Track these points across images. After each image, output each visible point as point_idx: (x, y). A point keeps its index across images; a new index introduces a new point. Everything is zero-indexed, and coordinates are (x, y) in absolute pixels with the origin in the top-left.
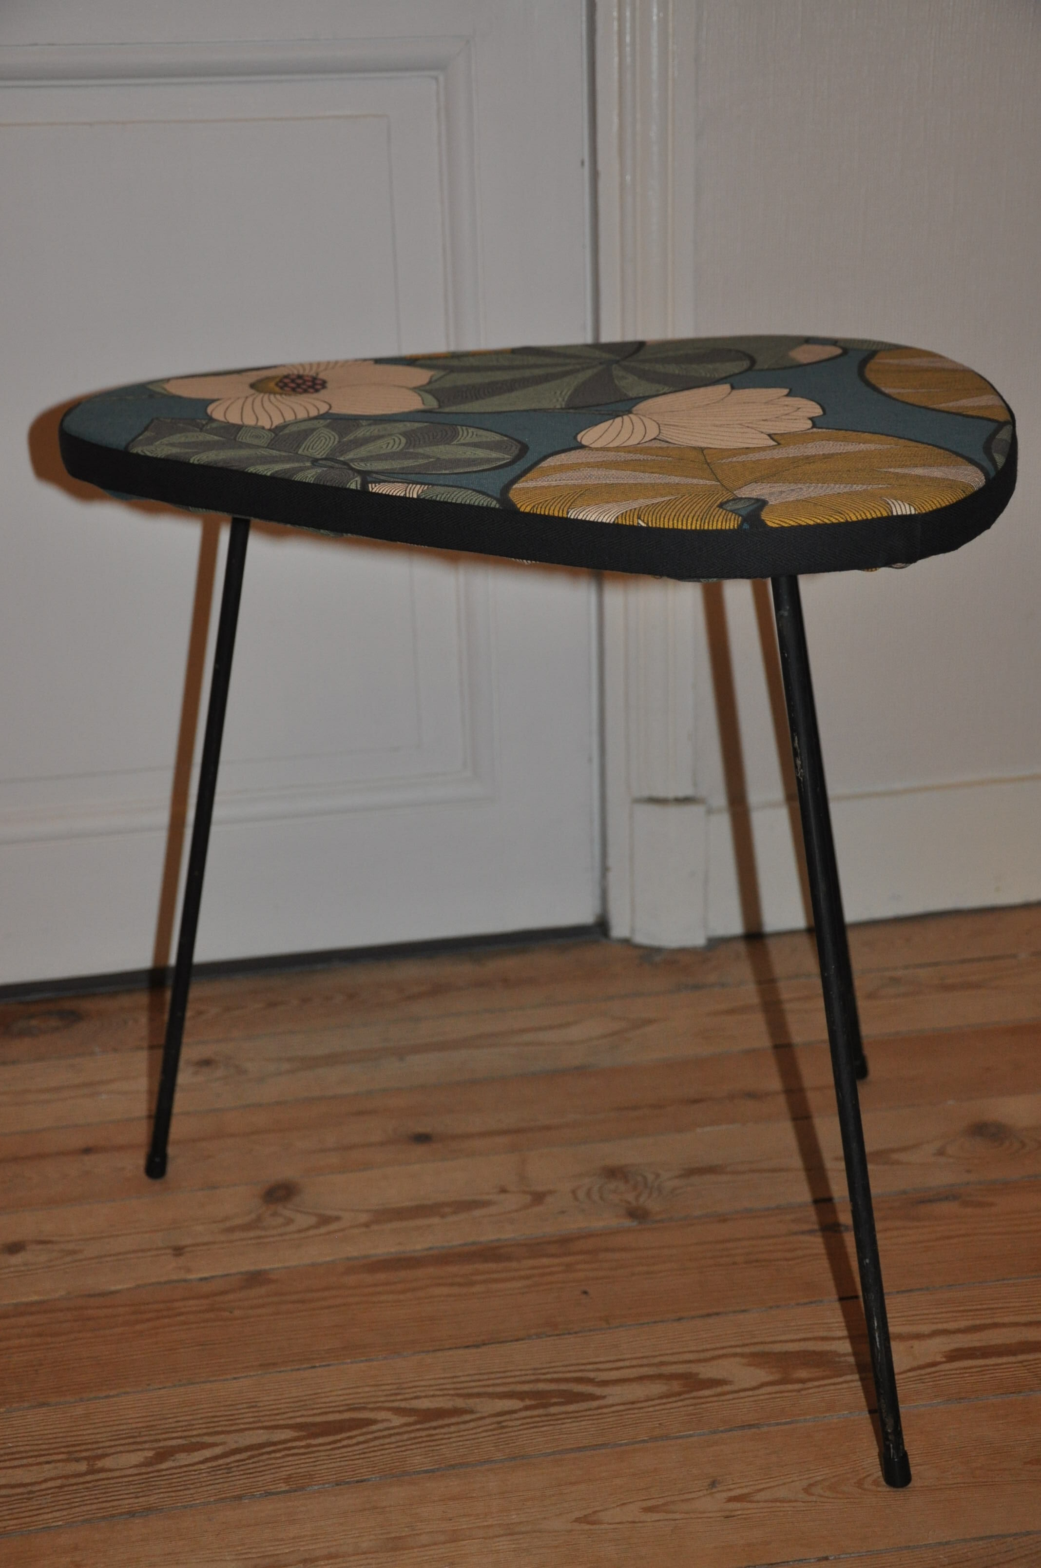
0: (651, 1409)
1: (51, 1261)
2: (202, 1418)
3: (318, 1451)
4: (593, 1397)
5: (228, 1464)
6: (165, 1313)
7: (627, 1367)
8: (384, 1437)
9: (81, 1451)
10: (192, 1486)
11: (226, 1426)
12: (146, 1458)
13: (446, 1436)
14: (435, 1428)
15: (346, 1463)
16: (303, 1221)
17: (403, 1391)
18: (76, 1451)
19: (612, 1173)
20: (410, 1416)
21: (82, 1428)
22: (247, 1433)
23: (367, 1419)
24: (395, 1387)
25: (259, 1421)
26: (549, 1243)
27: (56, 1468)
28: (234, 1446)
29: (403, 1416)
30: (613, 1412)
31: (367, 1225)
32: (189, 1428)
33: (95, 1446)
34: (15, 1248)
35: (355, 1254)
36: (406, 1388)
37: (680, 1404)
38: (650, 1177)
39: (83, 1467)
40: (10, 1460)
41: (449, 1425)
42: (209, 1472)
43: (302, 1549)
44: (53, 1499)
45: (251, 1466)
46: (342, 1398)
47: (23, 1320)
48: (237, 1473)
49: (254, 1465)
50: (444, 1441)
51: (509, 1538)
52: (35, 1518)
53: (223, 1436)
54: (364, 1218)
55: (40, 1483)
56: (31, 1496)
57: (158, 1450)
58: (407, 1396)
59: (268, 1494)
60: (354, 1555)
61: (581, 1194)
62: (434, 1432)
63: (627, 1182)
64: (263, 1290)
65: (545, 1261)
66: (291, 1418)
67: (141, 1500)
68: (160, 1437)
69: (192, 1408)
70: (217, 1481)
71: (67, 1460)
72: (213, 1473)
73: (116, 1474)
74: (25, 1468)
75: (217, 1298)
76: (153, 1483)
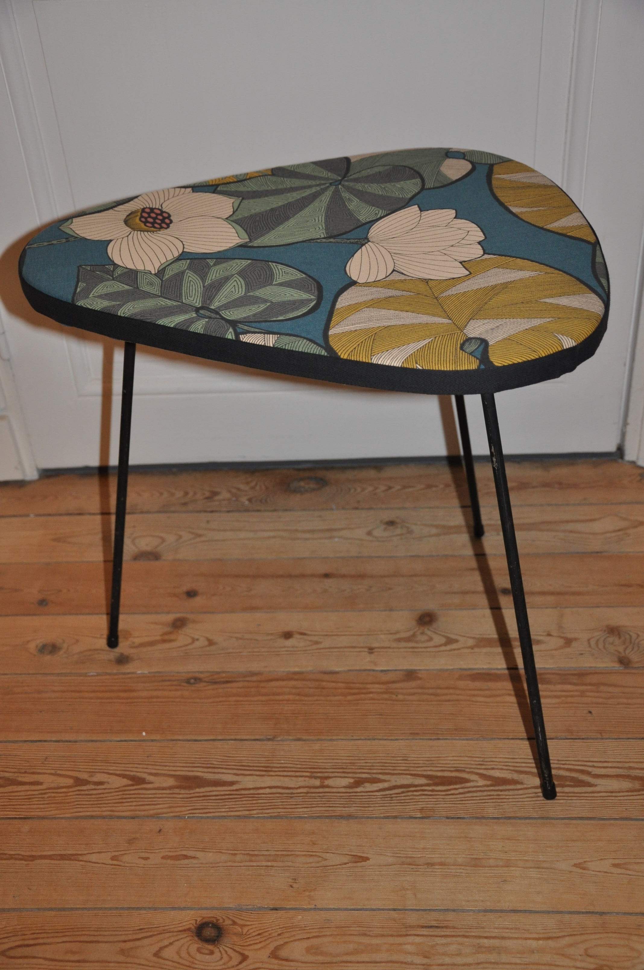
0: (622, 798)
1: (305, 647)
2: (379, 763)
3: (439, 795)
4: (590, 785)
5: (391, 795)
6: (362, 691)
7: (611, 767)
8: (474, 792)
9: (317, 772)
10: (372, 805)
11: (390, 770)
12: (350, 783)
13: (507, 797)
14: (501, 791)
15: (453, 805)
16: (438, 640)
17: (485, 763)
18: (315, 772)
19: (613, 630)
20: (488, 780)
21: (318, 758)
22: (402, 776)
23: (464, 778)
24: (481, 759)
25: (409, 770)
26: (573, 675)
27: (305, 781)
28: (394, 784)
29: (485, 780)
30: (600, 797)
31: (472, 648)
32: (372, 768)
33: (324, 770)
34: (288, 635)
35: (465, 667)
36: (487, 762)
37: (638, 797)
38: (634, 636)
39: (317, 782)
40: (283, 771)
41: (509, 790)
42: (381, 798)
43: (427, 856)
44: (303, 800)
45: (403, 798)
46: (452, 762)
47: (290, 683)
48: (395, 802)
49: (404, 798)
50: (505, 800)
51: (537, 870)
52: (293, 810)
54: (471, 642)
55: (297, 788)
56: (293, 795)
57: (357, 779)
58: (487, 767)
59: (411, 817)
60: (453, 865)
61: (593, 643)
62: (500, 793)
63: (620, 638)
64: (414, 684)
65: (569, 687)
66: (425, 771)
67: (347, 809)
68: (357, 771)
69: (374, 755)
70: (385, 805)
71: (310, 777)
72: (383, 799)
73: (334, 790)
74: (290, 778)
75: (390, 685)
76: (353, 800)
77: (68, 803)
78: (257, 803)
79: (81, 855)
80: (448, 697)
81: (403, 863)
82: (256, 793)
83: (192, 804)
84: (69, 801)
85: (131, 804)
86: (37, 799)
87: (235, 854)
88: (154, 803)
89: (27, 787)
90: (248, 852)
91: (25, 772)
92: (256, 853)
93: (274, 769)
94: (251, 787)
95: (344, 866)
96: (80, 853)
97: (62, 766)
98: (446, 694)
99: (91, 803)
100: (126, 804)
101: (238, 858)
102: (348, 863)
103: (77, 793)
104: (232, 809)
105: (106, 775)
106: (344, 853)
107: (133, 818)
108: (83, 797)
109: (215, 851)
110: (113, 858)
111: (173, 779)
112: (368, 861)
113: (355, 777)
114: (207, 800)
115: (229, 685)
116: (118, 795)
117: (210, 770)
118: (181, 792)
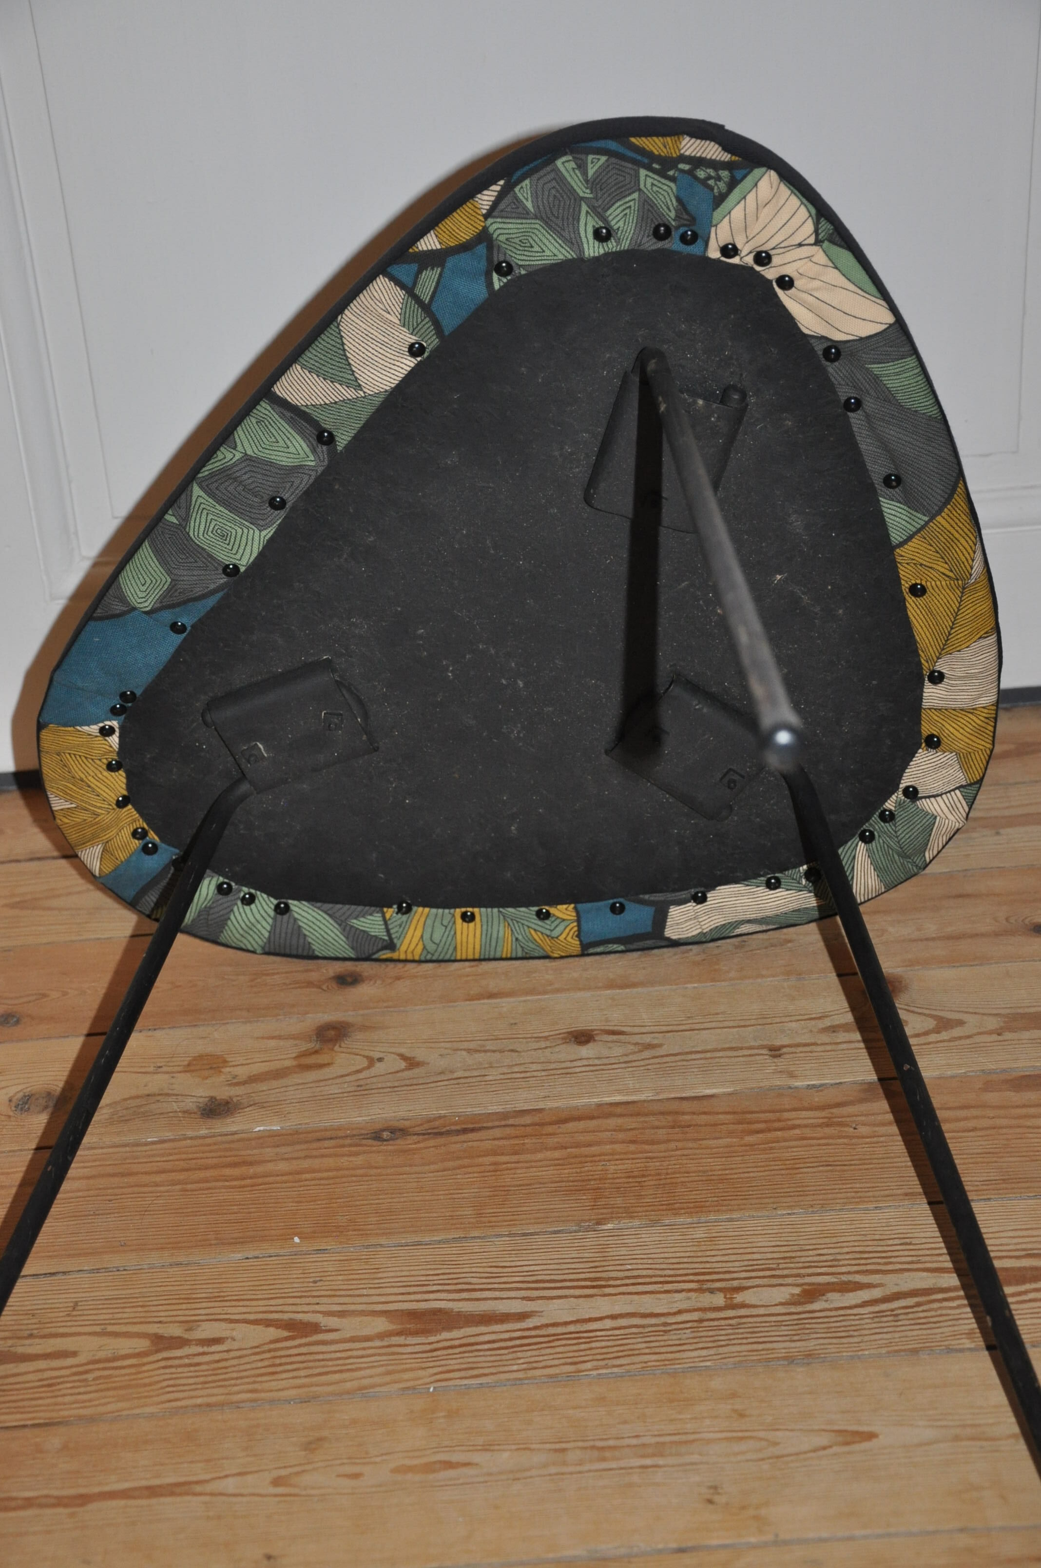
1: (627, 1054)
2: (848, 1253)
5: (892, 1310)
6: (776, 1125)
9: (713, 1281)
10: (856, 1333)
11: (879, 1264)
12: (793, 1295)
16: (919, 1023)
18: (708, 1281)
21: (708, 1253)
22: (906, 1274)
25: (918, 1262)
27: (689, 1298)
28: (896, 1289)
31: (998, 1032)
32: (836, 1263)
33: (727, 1276)
34: (583, 1037)
39: (719, 1300)
40: (633, 1284)
42: (872, 1318)
44: (694, 1334)
45: (922, 1315)
47: (612, 1122)
48: (907, 1322)
49: (925, 1314)
52: (677, 1355)
53: (877, 1276)
54: (992, 1023)
55: (675, 1314)
56: (668, 1328)
57: (807, 1287)
59: (949, 1350)
67: (798, 1344)
68: (802, 1271)
69: (834, 1240)
70: (885, 1330)
71: (700, 1290)
72: (877, 1320)
73: (762, 1311)
74: (653, 1296)
75: (834, 1110)
76: (807, 1326)
77: (145, 1385)
78: (591, 1349)
79: (197, 1482)
80: (971, 1124)
81: (957, 1438)
82: (582, 1329)
83: (438, 1363)
84: (147, 1381)
85: (295, 1374)
86: (69, 1385)
87: (563, 1450)
88: (349, 1367)
89: (42, 1364)
90: (591, 1443)
91: (31, 1336)
92: (611, 1443)
93: (611, 1283)
94: (571, 1319)
95: (821, 1453)
96: (194, 1479)
97: (116, 1316)
98: (966, 1119)
99: (202, 1379)
100: (284, 1376)
101: (572, 1456)
102: (830, 1447)
103: (163, 1364)
104: (535, 1365)
105: (224, 1325)
106: (816, 1427)
107: (305, 1401)
108: (180, 1370)
109: (514, 1447)
110: (277, 1482)
111: (384, 1319)
112: (875, 1441)
113: (802, 1285)
114: (472, 1351)
115: (471, 1136)
116: (262, 1360)
117: (465, 1295)
118: (407, 1342)
